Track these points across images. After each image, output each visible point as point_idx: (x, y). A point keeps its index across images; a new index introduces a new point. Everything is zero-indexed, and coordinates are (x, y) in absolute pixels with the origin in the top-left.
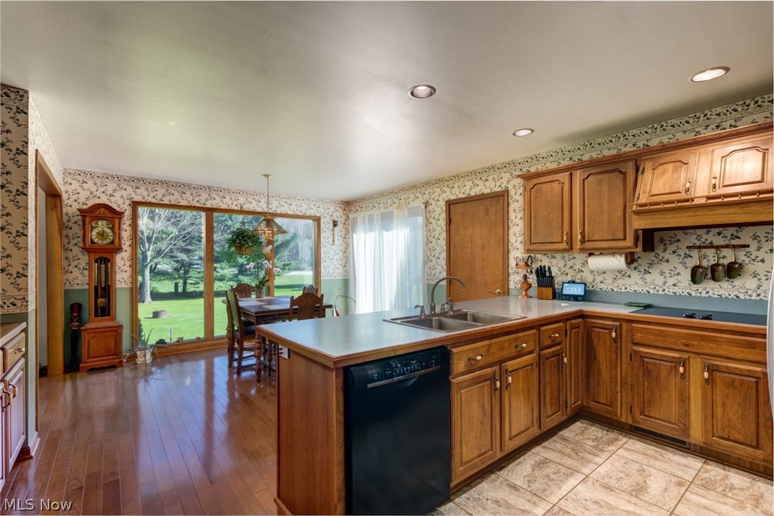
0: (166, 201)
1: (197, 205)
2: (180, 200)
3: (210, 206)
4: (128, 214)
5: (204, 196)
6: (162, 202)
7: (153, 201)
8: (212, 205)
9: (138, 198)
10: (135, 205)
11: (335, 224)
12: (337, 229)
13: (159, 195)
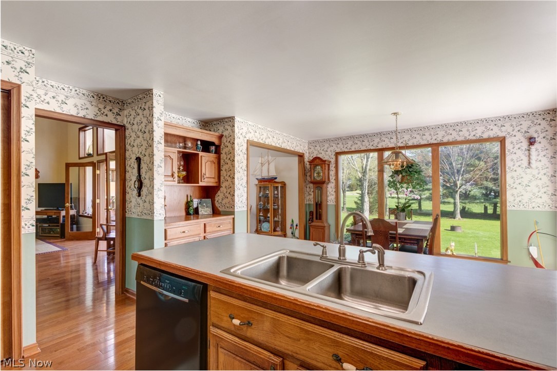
0: (353, 150)
1: (372, 148)
2: (361, 146)
3: (381, 148)
4: (333, 161)
5: (377, 140)
6: (351, 150)
7: (346, 150)
8: (382, 146)
9: (338, 150)
10: (337, 154)
11: (532, 141)
12: (533, 148)
13: (350, 146)
